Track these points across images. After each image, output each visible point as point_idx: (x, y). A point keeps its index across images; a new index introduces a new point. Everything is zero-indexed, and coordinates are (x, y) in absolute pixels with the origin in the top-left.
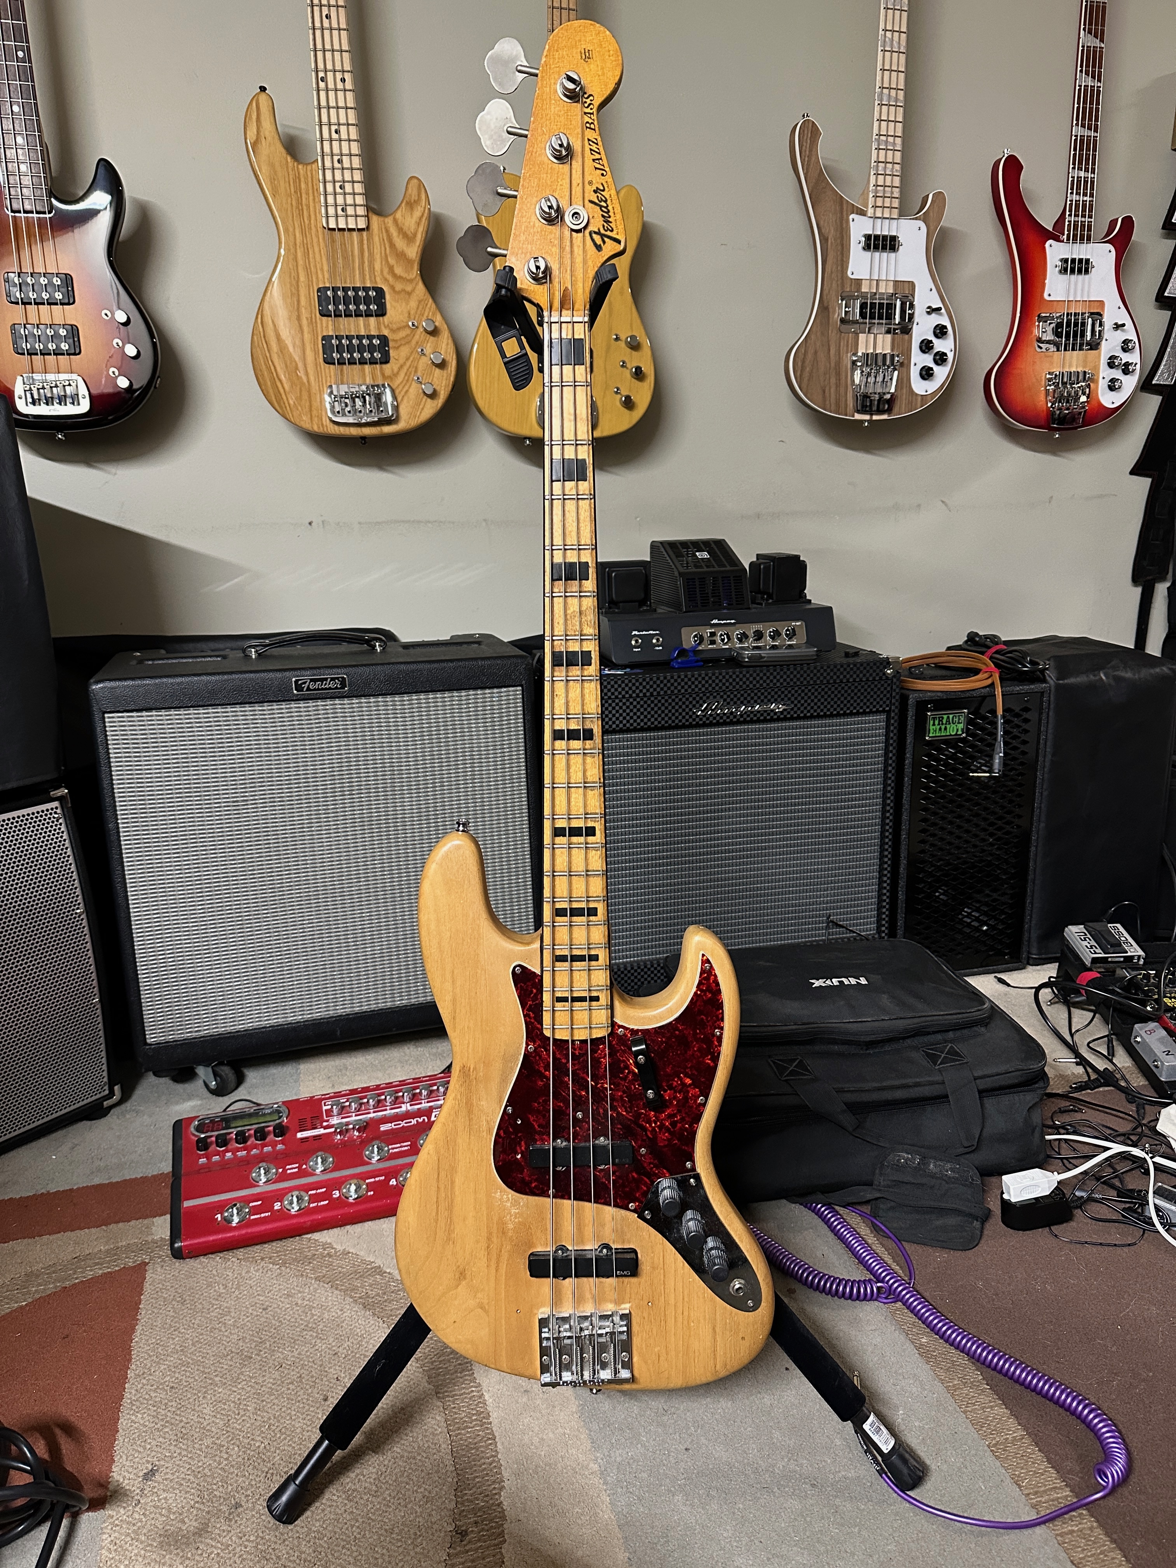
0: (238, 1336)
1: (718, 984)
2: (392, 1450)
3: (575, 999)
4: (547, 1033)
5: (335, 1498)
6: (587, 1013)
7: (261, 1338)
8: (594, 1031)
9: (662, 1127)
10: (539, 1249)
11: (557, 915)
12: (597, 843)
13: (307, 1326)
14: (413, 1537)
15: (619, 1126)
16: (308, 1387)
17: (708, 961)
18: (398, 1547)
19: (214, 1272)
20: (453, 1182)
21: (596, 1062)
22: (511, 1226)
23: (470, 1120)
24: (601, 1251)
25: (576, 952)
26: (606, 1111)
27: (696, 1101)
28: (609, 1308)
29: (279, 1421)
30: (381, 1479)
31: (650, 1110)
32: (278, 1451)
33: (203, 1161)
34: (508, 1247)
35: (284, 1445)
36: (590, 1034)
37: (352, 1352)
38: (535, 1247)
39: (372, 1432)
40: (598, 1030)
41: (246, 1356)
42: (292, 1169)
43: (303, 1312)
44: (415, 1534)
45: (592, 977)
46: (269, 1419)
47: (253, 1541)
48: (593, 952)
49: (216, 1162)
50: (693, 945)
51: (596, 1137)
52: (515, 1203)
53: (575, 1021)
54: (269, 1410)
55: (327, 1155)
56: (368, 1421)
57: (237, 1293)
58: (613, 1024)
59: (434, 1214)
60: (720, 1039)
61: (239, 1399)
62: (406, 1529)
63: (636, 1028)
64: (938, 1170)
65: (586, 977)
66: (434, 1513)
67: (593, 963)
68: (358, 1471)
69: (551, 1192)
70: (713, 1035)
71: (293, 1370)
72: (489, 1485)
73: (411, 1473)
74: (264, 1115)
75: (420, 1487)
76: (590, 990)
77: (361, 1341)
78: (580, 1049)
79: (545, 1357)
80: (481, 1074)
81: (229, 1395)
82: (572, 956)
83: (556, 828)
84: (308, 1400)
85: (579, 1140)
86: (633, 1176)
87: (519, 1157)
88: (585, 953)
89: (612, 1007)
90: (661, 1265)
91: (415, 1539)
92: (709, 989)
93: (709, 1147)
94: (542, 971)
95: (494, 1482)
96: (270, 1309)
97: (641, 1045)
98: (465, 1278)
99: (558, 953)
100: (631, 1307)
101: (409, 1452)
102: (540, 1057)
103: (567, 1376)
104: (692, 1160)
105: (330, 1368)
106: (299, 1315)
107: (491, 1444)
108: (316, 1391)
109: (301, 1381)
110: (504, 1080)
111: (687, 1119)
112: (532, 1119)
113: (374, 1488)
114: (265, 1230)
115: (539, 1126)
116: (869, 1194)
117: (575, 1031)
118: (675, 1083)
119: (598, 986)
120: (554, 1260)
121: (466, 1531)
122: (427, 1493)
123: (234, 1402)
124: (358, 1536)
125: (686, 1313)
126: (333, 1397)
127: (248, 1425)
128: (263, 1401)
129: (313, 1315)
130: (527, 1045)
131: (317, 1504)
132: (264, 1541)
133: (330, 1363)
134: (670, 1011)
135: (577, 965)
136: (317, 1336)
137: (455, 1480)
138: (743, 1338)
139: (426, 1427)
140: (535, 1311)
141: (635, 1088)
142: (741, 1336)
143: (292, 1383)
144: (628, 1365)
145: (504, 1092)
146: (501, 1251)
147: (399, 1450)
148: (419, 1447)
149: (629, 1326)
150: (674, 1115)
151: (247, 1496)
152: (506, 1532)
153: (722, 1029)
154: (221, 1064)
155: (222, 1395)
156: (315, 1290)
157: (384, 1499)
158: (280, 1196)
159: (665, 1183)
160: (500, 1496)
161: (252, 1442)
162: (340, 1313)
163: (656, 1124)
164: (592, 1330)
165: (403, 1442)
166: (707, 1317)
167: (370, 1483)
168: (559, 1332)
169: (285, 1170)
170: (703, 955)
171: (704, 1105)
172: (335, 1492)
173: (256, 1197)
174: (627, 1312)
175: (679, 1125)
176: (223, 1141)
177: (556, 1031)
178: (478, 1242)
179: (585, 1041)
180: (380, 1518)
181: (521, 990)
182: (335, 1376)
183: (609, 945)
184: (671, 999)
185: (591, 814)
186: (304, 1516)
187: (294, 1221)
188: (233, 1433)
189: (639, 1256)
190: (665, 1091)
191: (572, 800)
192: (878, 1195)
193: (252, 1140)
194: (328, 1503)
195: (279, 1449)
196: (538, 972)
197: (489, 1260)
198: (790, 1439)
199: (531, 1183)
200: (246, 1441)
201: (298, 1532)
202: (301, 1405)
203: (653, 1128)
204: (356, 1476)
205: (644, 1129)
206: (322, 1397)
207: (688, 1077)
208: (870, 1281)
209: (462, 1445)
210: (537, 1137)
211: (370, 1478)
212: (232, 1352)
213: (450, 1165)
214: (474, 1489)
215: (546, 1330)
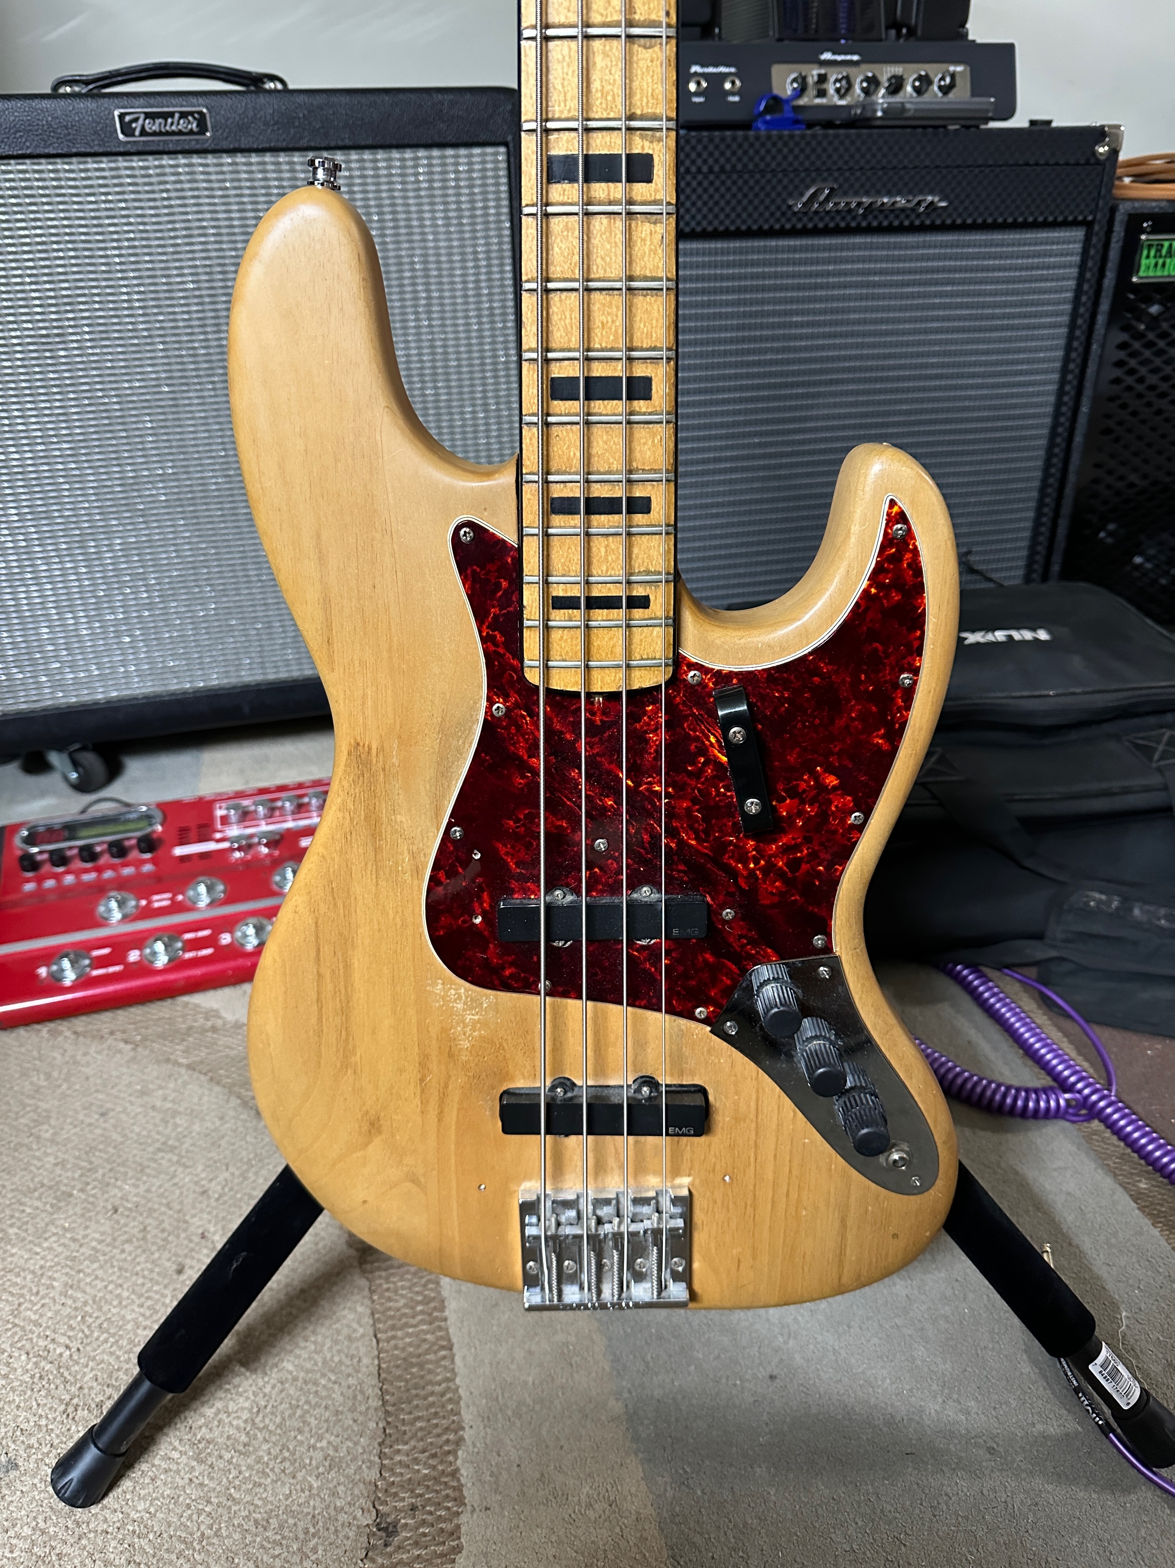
0: (56, 1158)
1: (918, 572)
2: (281, 1366)
3: (594, 603)
4: (533, 677)
5: (175, 1455)
6: (620, 634)
7: (91, 1163)
8: (636, 674)
9: (769, 869)
10: (520, 1083)
11: (554, 398)
12: (655, 202)
13: (164, 1143)
14: (301, 1536)
15: (682, 867)
16: (154, 1248)
17: (902, 517)
18: (274, 1557)
19: (35, 1053)
20: (347, 966)
21: (638, 740)
22: (466, 1044)
23: (377, 850)
24: (638, 1091)
25: (600, 491)
26: (657, 838)
27: (843, 820)
28: (652, 1184)
29: (100, 1309)
30: (257, 1420)
31: (747, 837)
32: (91, 1364)
33: (29, 887)
34: (459, 1080)
35: (103, 1352)
36: (628, 679)
37: (231, 1189)
38: (512, 1079)
39: (250, 1330)
40: (643, 672)
41: (63, 1193)
42: (161, 900)
43: (163, 1120)
44: (306, 1532)
45: (636, 550)
46: (85, 1303)
47: (25, 1538)
48: (639, 492)
49: (50, 890)
50: (871, 478)
51: (633, 886)
52: (473, 1004)
53: (594, 650)
54: (88, 1289)
55: (214, 880)
56: (249, 1311)
57: (64, 1086)
58: (678, 662)
59: (314, 1021)
60: (909, 693)
61: (42, 1267)
62: (291, 1521)
63: (727, 668)
64: (1145, 918)
65: (621, 550)
66: (341, 1489)
67: (638, 518)
68: (219, 1405)
69: (541, 986)
70: (896, 685)
71: (134, 1219)
72: (439, 1435)
73: (307, 1412)
74: (129, 821)
75: (320, 1438)
76: (629, 582)
77: (247, 1171)
78: (604, 713)
79: (531, 1263)
80: (395, 760)
81: (27, 1260)
82: (588, 500)
83: (550, 159)
84: (152, 1271)
85: (598, 892)
86: (705, 961)
87: (478, 920)
88: (618, 492)
89: (676, 623)
90: (752, 1116)
91: (306, 1541)
92: (898, 584)
93: (861, 909)
94: (521, 537)
95: (447, 1429)
96: (111, 1114)
97: (741, 704)
98: (379, 1131)
99: (557, 492)
100: (692, 1183)
101: (308, 1371)
102: (519, 727)
103: (572, 1294)
104: (827, 932)
105: (193, 1216)
106: (155, 1125)
107: (444, 1358)
108: (166, 1255)
109: (144, 1239)
110: (444, 773)
111: (822, 855)
112: (502, 850)
113: (244, 1438)
114: (116, 992)
115: (517, 865)
116: (1038, 951)
117: (596, 675)
118: (804, 785)
119: (648, 572)
120: (548, 1106)
121: (395, 1524)
122: (331, 1452)
123: (33, 1272)
124: (208, 1532)
125: (794, 1195)
126: (191, 1267)
127: (50, 1314)
128: (79, 1271)
129: (176, 1126)
130: (490, 701)
131: (144, 1466)
132: (45, 1538)
133: (194, 1207)
134: (805, 633)
135: (602, 522)
136: (178, 1162)
137: (381, 1425)
138: (895, 1236)
139: (337, 1326)
140: (513, 1187)
141: (718, 793)
142: (892, 1230)
143: (129, 1241)
144: (686, 1277)
145: (445, 796)
146: (446, 1086)
147: (290, 1367)
148: (325, 1361)
149: (688, 1217)
150: (797, 848)
151: (30, 1447)
152: (463, 1529)
153: (916, 671)
154: (84, 749)
155: (15, 1259)
156: (185, 1084)
157: (259, 1460)
158: (139, 941)
159: (764, 972)
160: (456, 1459)
161: (51, 1346)
162: (218, 1123)
163: (756, 863)
164: (620, 1223)
165: (298, 1352)
166: (832, 1200)
167: (238, 1428)
168: (558, 1224)
169: (150, 902)
170: (892, 503)
171: (860, 828)
172: (177, 1443)
173: (101, 943)
174: (685, 1193)
175: (805, 867)
176: (60, 859)
177: (553, 672)
178: (401, 1071)
179: (616, 696)
180: (248, 1498)
181: (474, 581)
182: (200, 1231)
183: (676, 475)
184: (807, 608)
185: (643, 118)
186: (120, 1490)
187: (159, 979)
188: (23, 1329)
189: (711, 1098)
190: (782, 800)
191: (595, 76)
192: (1053, 953)
193: (105, 859)
194: (164, 1465)
195: (94, 1359)
196: (511, 538)
197: (424, 1102)
198: (945, 1362)
199: (503, 969)
200: (42, 1343)
201: (105, 1520)
202: (140, 1281)
203: (752, 872)
204: (216, 1414)
205: (733, 873)
206: (175, 1267)
207: (831, 773)
208: (1052, 1089)
209: (397, 1358)
210: (514, 884)
211: (238, 1418)
212: (43, 1185)
213: (341, 934)
214: (413, 1443)
215: (534, 1220)
